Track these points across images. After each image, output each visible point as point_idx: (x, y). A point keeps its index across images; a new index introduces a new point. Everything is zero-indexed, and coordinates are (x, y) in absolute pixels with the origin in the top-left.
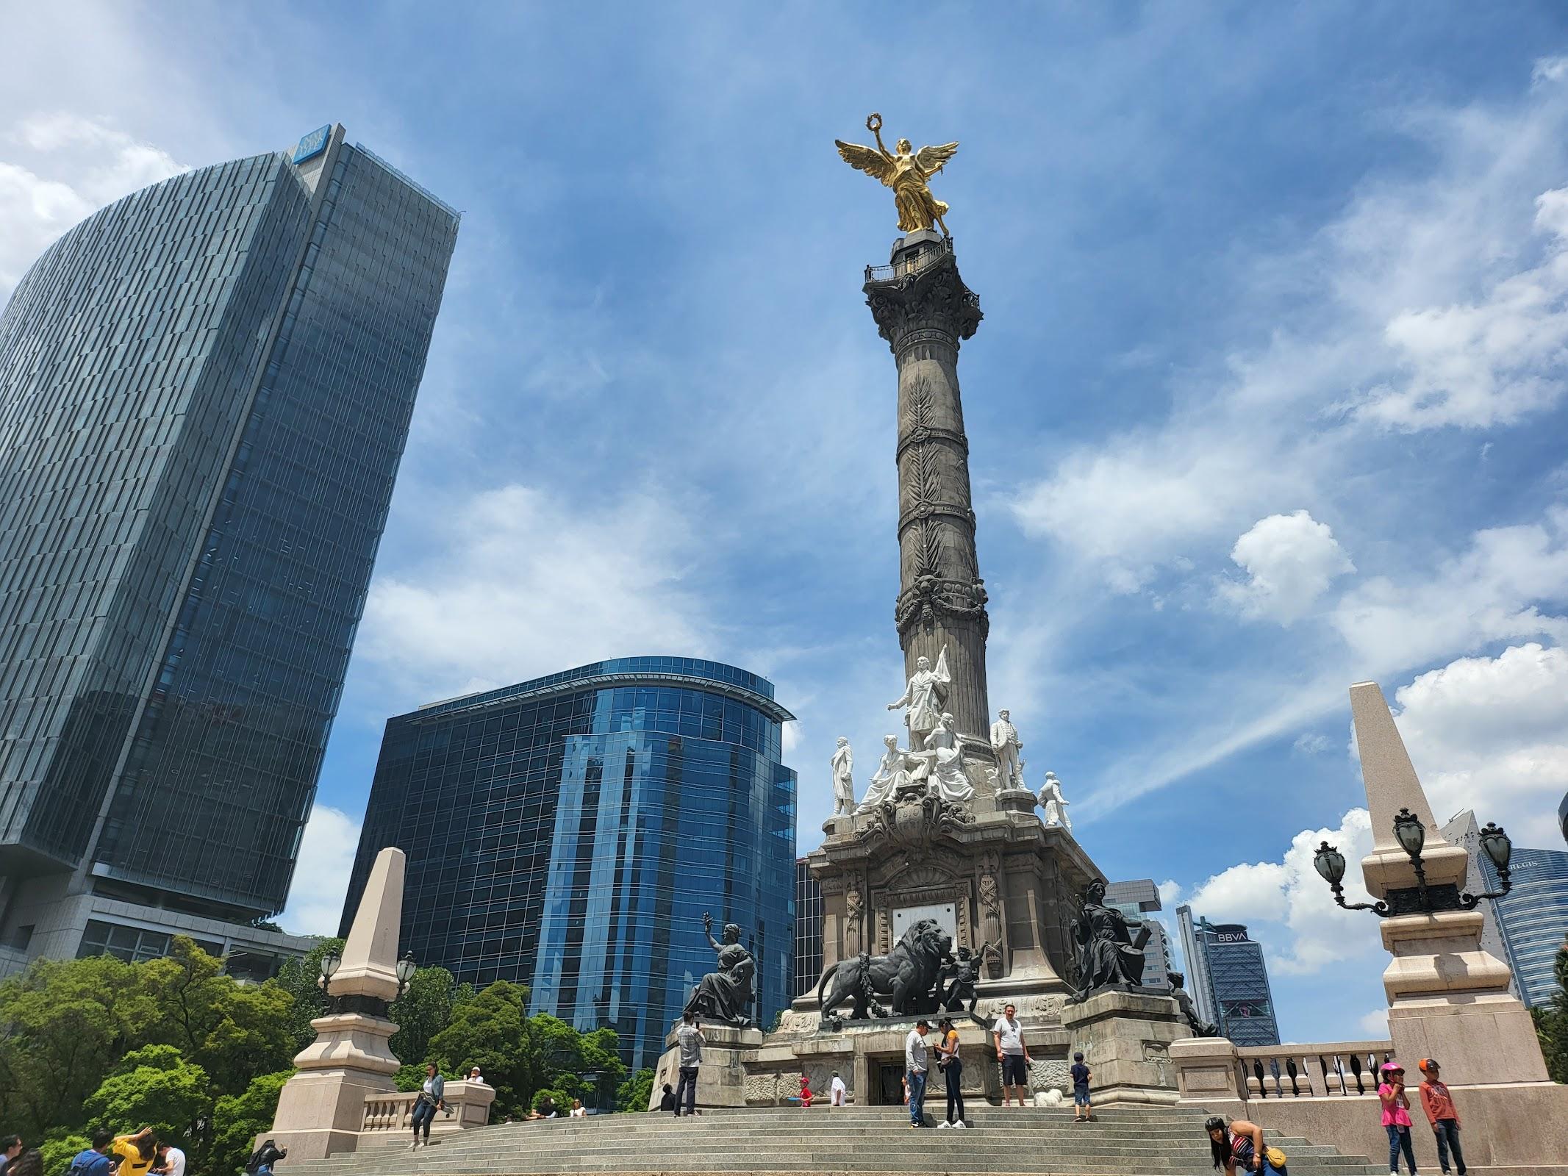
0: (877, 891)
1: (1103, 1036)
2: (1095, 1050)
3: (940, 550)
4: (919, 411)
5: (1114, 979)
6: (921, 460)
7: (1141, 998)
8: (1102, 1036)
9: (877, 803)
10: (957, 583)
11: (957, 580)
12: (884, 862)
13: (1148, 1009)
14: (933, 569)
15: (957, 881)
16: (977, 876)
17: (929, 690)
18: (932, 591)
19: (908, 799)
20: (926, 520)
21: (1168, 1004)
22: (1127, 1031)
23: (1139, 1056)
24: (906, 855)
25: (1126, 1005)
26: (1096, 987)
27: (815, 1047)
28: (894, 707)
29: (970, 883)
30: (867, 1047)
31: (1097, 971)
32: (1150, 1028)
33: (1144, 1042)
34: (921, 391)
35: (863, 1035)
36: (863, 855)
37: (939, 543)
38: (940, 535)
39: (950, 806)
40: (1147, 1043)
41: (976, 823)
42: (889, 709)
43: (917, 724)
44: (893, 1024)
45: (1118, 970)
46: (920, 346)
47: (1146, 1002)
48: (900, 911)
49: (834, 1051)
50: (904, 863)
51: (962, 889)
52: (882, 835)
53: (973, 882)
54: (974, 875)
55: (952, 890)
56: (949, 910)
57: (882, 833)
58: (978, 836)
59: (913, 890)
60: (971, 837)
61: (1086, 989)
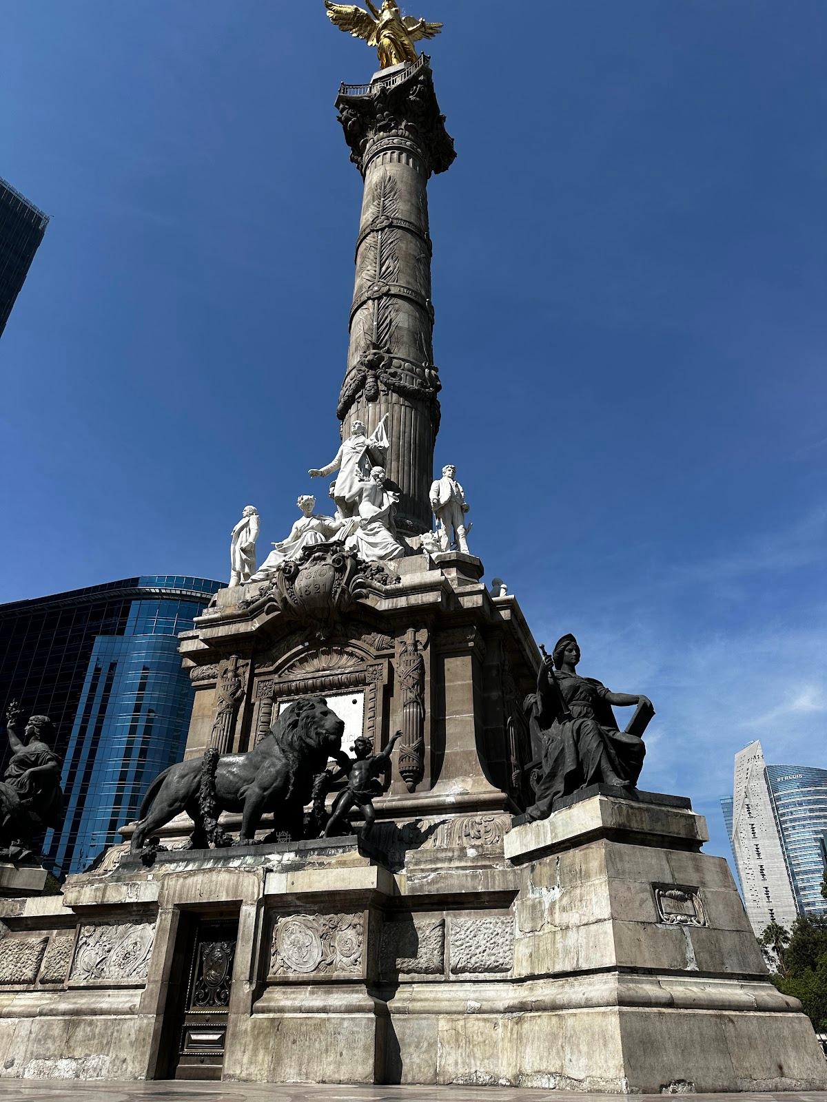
0: (262, 678)
1: (584, 875)
2: (565, 901)
3: (393, 328)
4: (381, 204)
5: (598, 777)
6: (379, 247)
7: (647, 810)
8: (582, 875)
9: (277, 568)
10: (408, 361)
11: (409, 359)
12: (278, 642)
13: (659, 829)
14: (382, 345)
15: (370, 663)
16: (397, 657)
17: (362, 452)
19: (315, 559)
20: (379, 298)
21: (690, 821)
22: (627, 866)
23: (649, 912)
24: (307, 632)
25: (622, 820)
26: (568, 791)
27: (99, 894)
29: (386, 665)
30: (180, 895)
31: (569, 766)
32: (664, 862)
33: (655, 886)
34: (385, 187)
35: (178, 875)
36: (249, 630)
37: (391, 321)
38: (393, 314)
39: (369, 567)
40: (659, 888)
41: (400, 585)
42: (311, 476)
44: (234, 857)
45: (605, 765)
46: (389, 152)
47: (655, 817)
49: (128, 900)
50: (303, 642)
51: (375, 672)
52: (275, 604)
53: (390, 663)
54: (392, 656)
55: (362, 675)
56: (355, 702)
57: (276, 602)
58: (402, 602)
59: (309, 676)
60: (393, 604)
61: (550, 797)
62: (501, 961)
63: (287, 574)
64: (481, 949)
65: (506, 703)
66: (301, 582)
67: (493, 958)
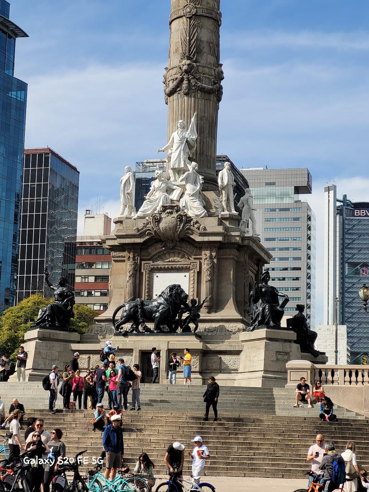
0: (145, 262)
3: (197, 41)
5: (268, 323)
8: (258, 349)
9: (149, 212)
12: (150, 246)
15: (192, 261)
16: (203, 259)
17: (184, 143)
18: (190, 72)
19: (168, 213)
20: (191, 18)
22: (270, 347)
23: (275, 358)
24: (164, 244)
28: (161, 151)
29: (198, 262)
31: (260, 318)
32: (281, 346)
33: (277, 351)
36: (140, 242)
37: (197, 37)
38: (199, 31)
39: (192, 220)
41: (206, 231)
42: (159, 151)
43: (175, 164)
45: (270, 319)
48: (158, 274)
50: (162, 248)
51: (194, 266)
52: (151, 232)
53: (200, 262)
54: (201, 259)
55: (188, 266)
56: (185, 276)
57: (151, 231)
58: (206, 239)
59: (166, 263)
60: (202, 239)
61: (254, 326)
62: (236, 368)
63: (157, 220)
64: (231, 365)
65: (245, 278)
66: (162, 225)
67: (234, 367)
